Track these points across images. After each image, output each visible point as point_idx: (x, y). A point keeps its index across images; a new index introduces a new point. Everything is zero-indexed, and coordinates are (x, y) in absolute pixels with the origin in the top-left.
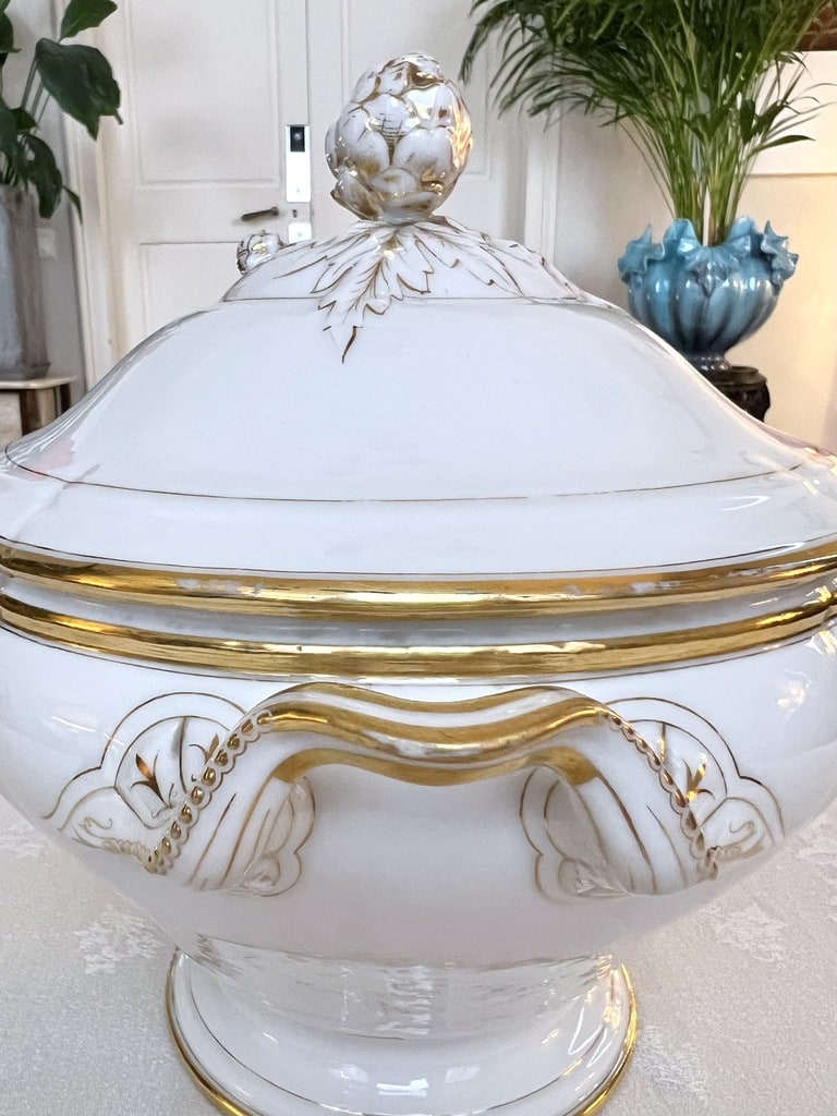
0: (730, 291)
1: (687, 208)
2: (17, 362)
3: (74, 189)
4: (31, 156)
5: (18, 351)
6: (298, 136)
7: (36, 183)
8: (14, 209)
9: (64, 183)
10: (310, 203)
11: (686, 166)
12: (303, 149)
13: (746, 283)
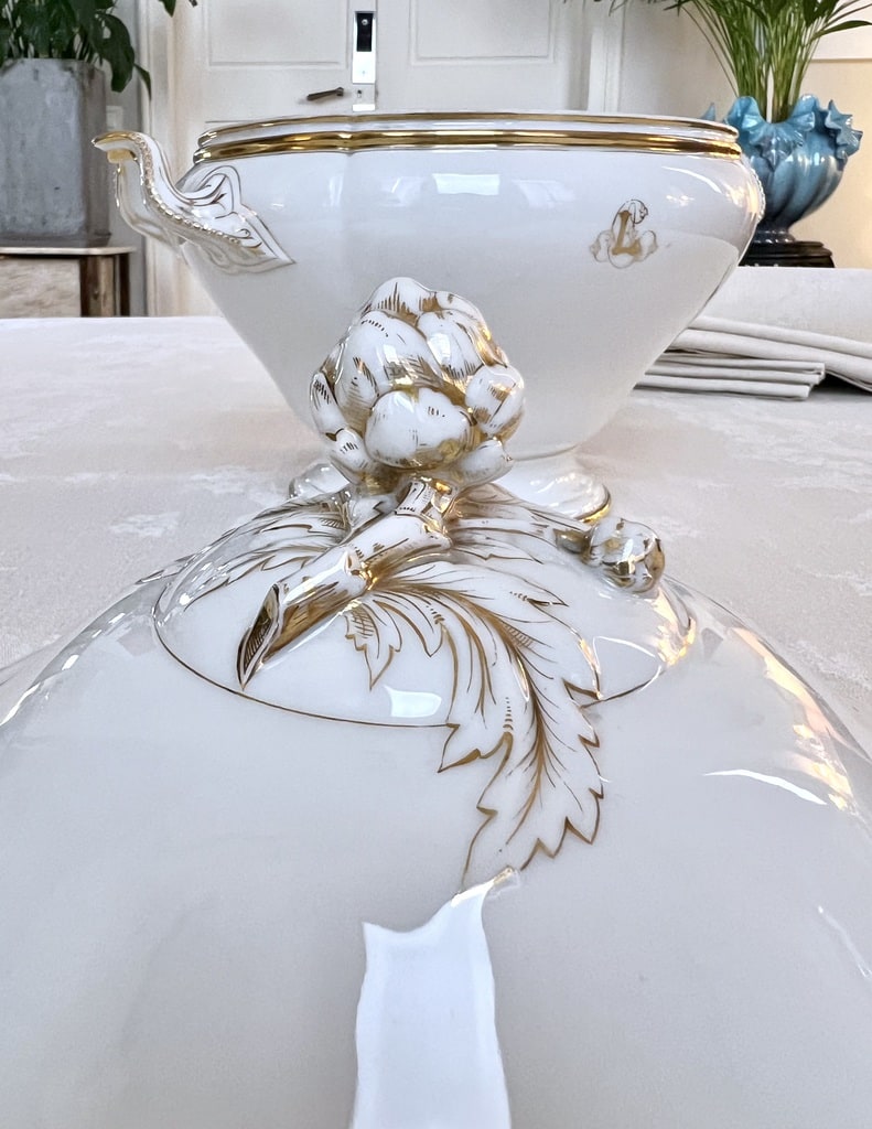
0: (795, 166)
1: (749, 86)
2: (81, 229)
3: (145, 66)
4: (107, 33)
5: (82, 218)
6: (365, 21)
7: (110, 60)
8: (87, 84)
9: (136, 62)
10: (376, 84)
11: (749, 46)
12: (370, 49)
13: (810, 159)
